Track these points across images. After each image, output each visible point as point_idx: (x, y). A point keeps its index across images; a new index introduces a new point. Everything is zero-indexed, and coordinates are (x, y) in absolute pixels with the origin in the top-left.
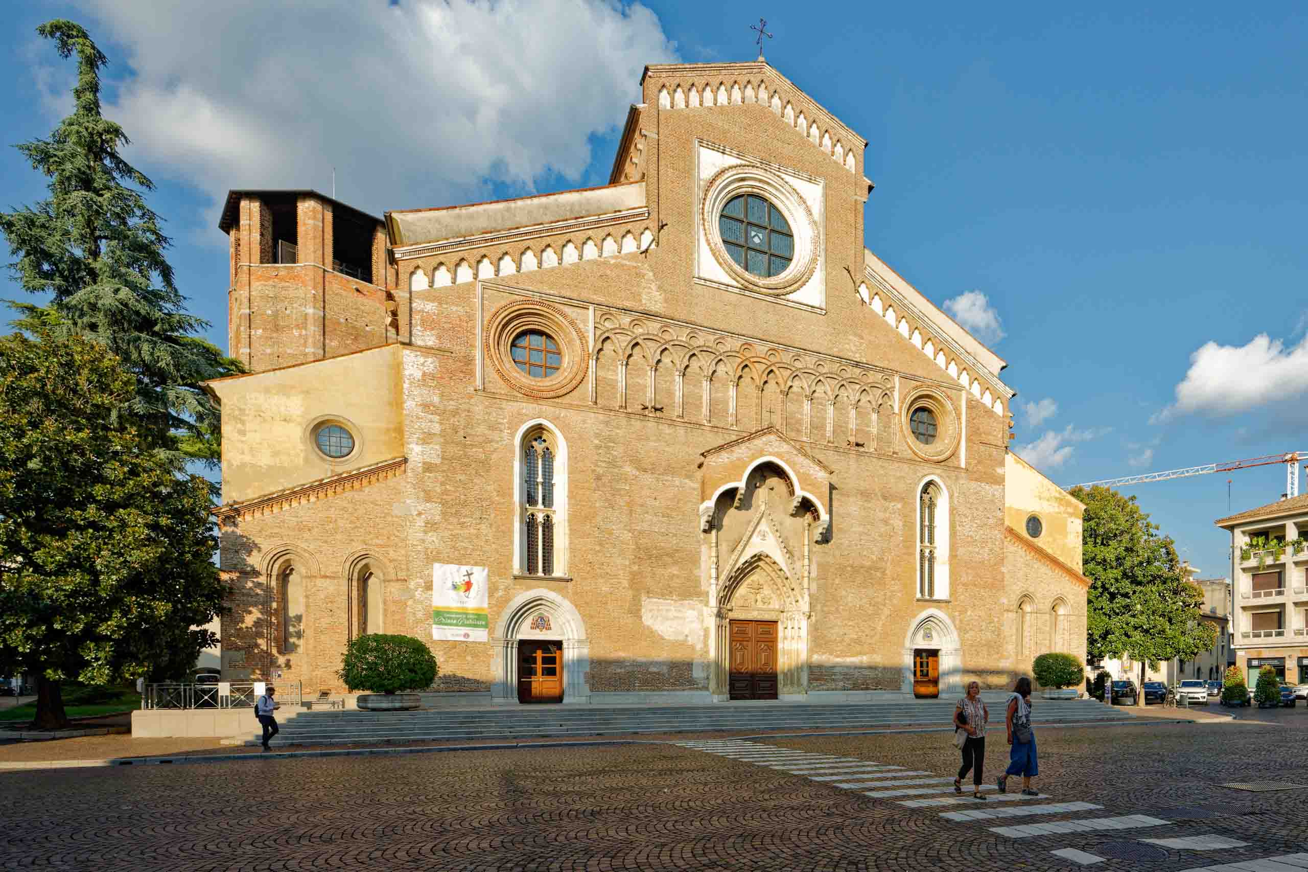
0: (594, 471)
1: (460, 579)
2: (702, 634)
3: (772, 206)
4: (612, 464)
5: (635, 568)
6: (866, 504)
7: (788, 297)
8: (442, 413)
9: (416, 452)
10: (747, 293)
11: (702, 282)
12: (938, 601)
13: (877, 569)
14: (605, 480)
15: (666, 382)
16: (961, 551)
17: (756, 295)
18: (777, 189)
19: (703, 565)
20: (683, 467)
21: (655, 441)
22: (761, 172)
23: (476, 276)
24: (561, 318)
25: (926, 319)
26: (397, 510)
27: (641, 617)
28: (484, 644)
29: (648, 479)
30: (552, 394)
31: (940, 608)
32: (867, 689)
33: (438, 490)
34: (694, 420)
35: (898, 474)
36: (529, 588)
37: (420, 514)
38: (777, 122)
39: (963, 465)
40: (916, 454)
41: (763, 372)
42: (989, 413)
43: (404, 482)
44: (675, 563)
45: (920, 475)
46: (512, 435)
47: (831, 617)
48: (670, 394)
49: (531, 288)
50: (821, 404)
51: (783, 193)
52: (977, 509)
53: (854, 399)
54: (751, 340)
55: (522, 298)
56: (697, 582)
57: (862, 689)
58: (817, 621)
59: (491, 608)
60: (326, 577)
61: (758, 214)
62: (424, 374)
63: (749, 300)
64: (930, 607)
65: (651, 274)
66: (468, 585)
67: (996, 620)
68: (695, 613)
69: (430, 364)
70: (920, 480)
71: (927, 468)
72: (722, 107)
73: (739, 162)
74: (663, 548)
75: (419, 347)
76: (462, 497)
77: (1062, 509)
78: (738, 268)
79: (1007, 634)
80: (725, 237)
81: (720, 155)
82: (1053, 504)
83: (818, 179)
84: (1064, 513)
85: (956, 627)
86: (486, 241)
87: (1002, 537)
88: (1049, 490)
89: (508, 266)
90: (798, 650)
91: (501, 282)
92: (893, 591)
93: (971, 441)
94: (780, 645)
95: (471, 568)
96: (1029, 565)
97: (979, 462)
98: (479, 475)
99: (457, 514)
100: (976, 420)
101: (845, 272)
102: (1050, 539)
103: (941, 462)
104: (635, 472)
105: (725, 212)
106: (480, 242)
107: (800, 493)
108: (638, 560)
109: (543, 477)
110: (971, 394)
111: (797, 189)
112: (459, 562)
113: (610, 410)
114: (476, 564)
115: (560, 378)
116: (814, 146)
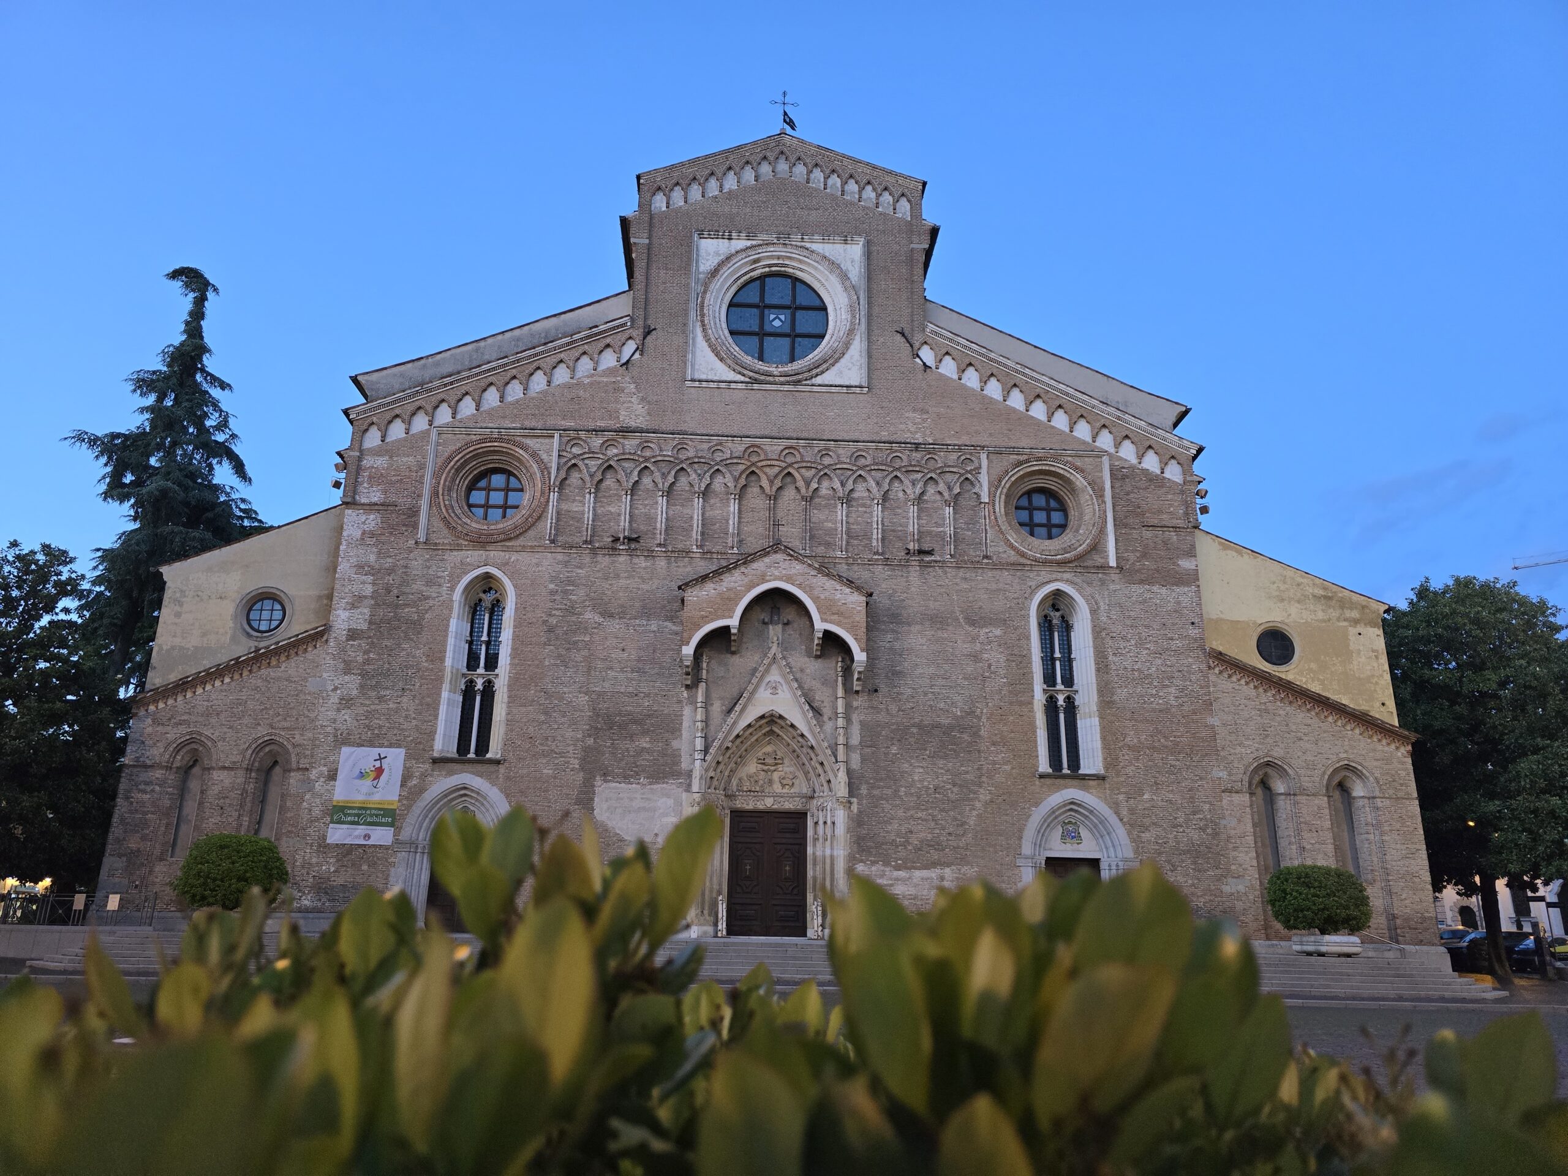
0: (545, 622)
1: (370, 765)
3: (796, 280)
4: (570, 610)
5: (590, 741)
6: (940, 634)
7: (814, 381)
8: (375, 572)
9: (342, 619)
10: (756, 386)
11: (697, 384)
12: (1085, 777)
14: (559, 631)
15: (646, 505)
16: (1121, 694)
17: (768, 387)
18: (800, 261)
19: (685, 734)
20: (664, 606)
21: (627, 578)
22: (780, 248)
23: (431, 423)
24: (521, 452)
25: (1027, 371)
26: (312, 685)
27: (593, 810)
28: (387, 848)
29: (614, 626)
30: (502, 537)
31: (1085, 789)
33: (360, 659)
34: (680, 546)
35: (994, 586)
36: (451, 773)
37: (336, 689)
38: (803, 190)
39: (1113, 563)
40: (1023, 555)
41: (776, 477)
42: (1157, 481)
43: (324, 655)
44: (645, 732)
45: (1033, 584)
46: (452, 589)
47: (887, 806)
48: (651, 519)
49: (490, 425)
50: (864, 505)
51: (809, 264)
52: (1147, 627)
53: (913, 492)
54: (758, 441)
55: (479, 437)
56: (676, 757)
58: (860, 812)
59: (399, 801)
60: (224, 768)
61: (778, 293)
62: (364, 533)
63: (759, 395)
65: (632, 386)
66: (379, 771)
67: (1206, 807)
68: (669, 800)
69: (372, 521)
70: (1033, 592)
71: (1044, 574)
72: (730, 192)
73: (749, 243)
74: (629, 714)
75: (363, 504)
76: (386, 666)
77: (1334, 614)
78: (748, 360)
79: (1233, 832)
80: (734, 327)
81: (726, 241)
82: (1312, 607)
83: (856, 238)
84: (1338, 620)
85: (1121, 820)
86: (445, 385)
87: (1204, 666)
88: (1298, 585)
89: (467, 407)
90: (832, 857)
91: (457, 424)
92: (994, 763)
93: (1126, 526)
94: (810, 850)
95: (383, 751)
96: (1267, 711)
97: (1144, 555)
98: (407, 638)
99: (374, 688)
100: (1132, 495)
101: (899, 337)
102: (1313, 666)
103: (1069, 562)
104: (598, 619)
105: (735, 301)
106: (438, 388)
107: (820, 626)
108: (594, 731)
109: (489, 635)
110: (1121, 459)
111: (827, 254)
112: (371, 744)
113: (571, 547)
114: (391, 746)
115: (515, 518)
116: (852, 204)
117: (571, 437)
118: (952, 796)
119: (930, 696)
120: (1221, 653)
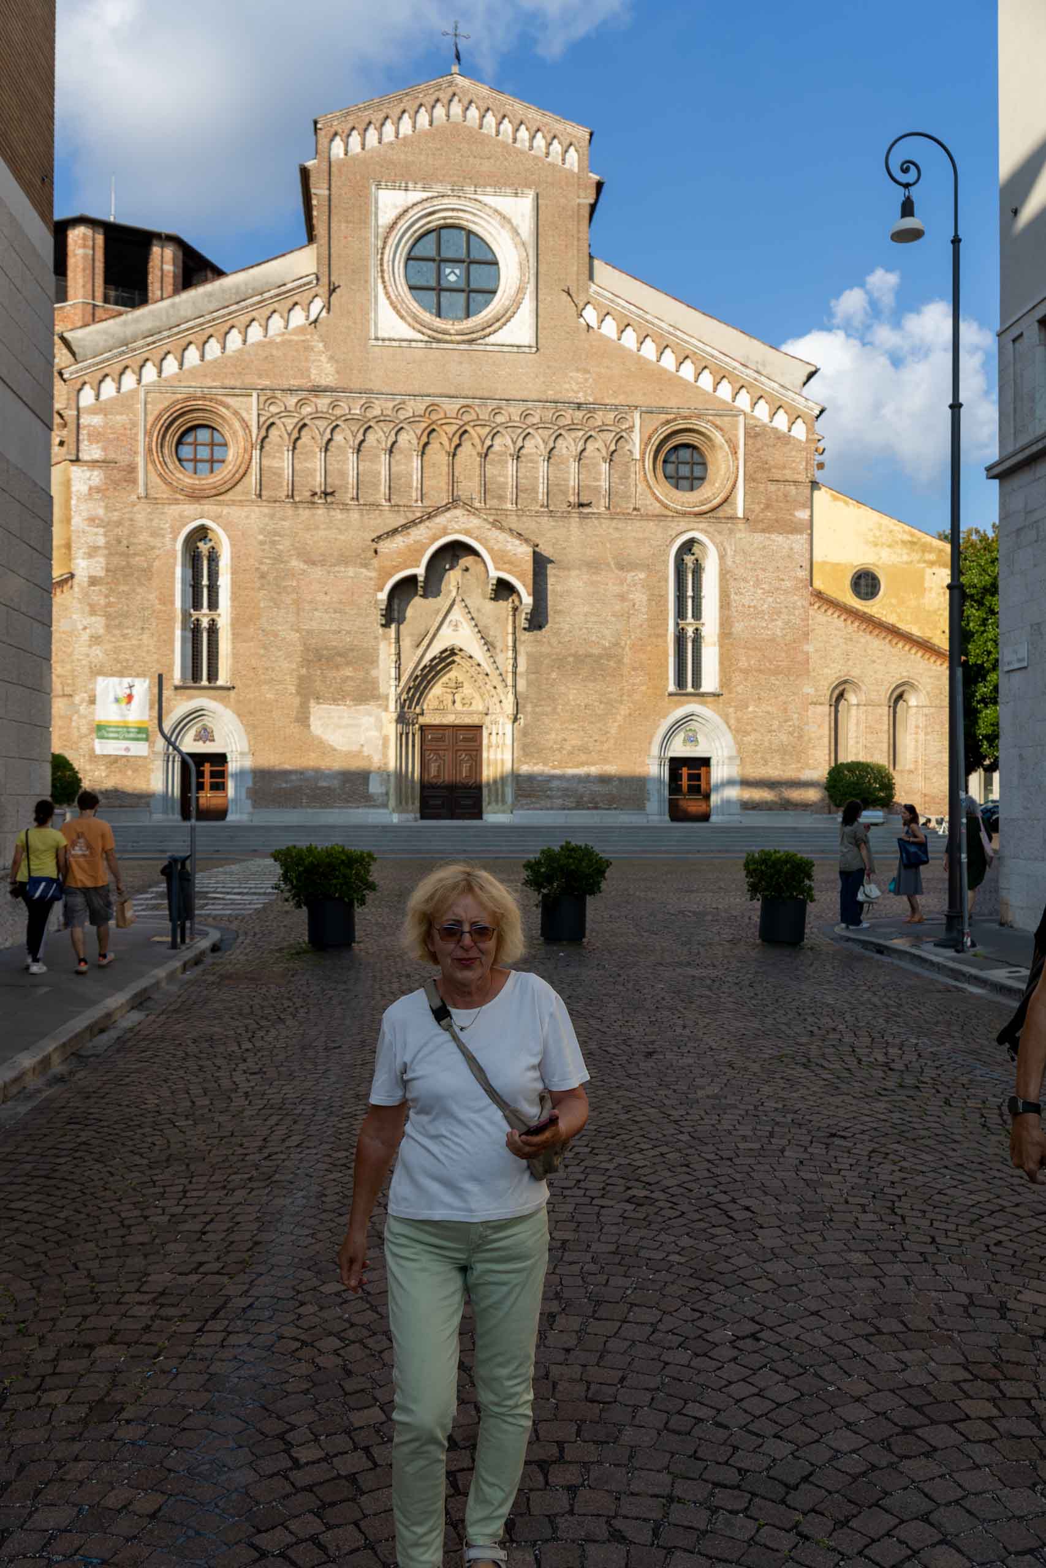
0: (257, 569)
1: (122, 692)
2: (381, 742)
3: (470, 233)
4: (279, 559)
6: (595, 578)
7: (487, 340)
8: (105, 524)
9: (82, 567)
10: (434, 345)
11: (380, 343)
12: (703, 695)
13: (609, 657)
14: (271, 577)
15: (338, 462)
16: (738, 627)
17: (447, 345)
18: (475, 215)
19: (381, 664)
20: (359, 555)
21: (325, 530)
22: (454, 200)
23: (139, 381)
24: (224, 410)
25: (678, 333)
26: (64, 625)
27: (310, 727)
28: (145, 758)
29: (317, 572)
30: (214, 492)
31: (703, 703)
32: (596, 808)
33: (102, 602)
34: (371, 500)
35: (641, 535)
36: (191, 698)
37: (85, 629)
38: (475, 137)
39: (740, 514)
40: (666, 507)
41: (454, 435)
42: (784, 439)
43: (71, 598)
44: (348, 664)
45: (674, 533)
46: (174, 539)
47: (547, 721)
48: (343, 474)
49: (193, 384)
50: (531, 461)
51: (481, 217)
52: (764, 570)
53: (575, 450)
54: (437, 400)
55: (184, 396)
56: (374, 684)
57: (589, 808)
58: (526, 725)
59: (150, 721)
61: (454, 247)
62: (90, 488)
63: (437, 353)
64: (689, 702)
65: (321, 345)
66: (130, 697)
67: (796, 716)
68: (372, 720)
69: (96, 477)
70: (673, 540)
71: (683, 524)
72: (405, 138)
73: (425, 195)
74: (335, 647)
75: (87, 462)
76: (125, 608)
77: (916, 556)
78: (427, 317)
79: (813, 735)
80: (413, 282)
81: (403, 192)
82: (899, 551)
83: (526, 191)
84: (919, 562)
85: (730, 727)
86: (148, 345)
87: (806, 604)
88: (891, 532)
89: (171, 365)
90: (502, 760)
91: (163, 383)
92: (634, 684)
93: (754, 480)
94: (485, 755)
96: (851, 640)
97: (768, 507)
98: (141, 584)
99: (120, 626)
100: (762, 452)
101: (564, 295)
102: (894, 601)
103: (706, 513)
104: (303, 566)
105: (412, 254)
106: (143, 347)
107: (494, 574)
108: (306, 663)
109: (209, 579)
110: (754, 418)
111: (499, 208)
112: (121, 674)
113: (275, 501)
114: (138, 676)
115: (223, 473)
116: (522, 152)
117: (269, 396)
118: (599, 712)
119: (584, 630)
120: (820, 593)
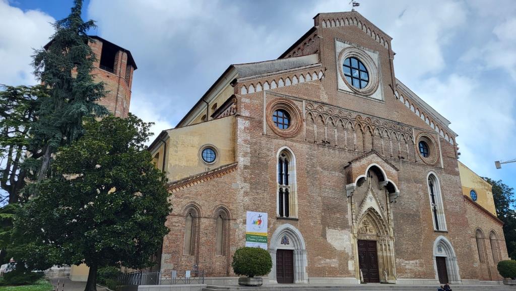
0: (306, 169)
3: (363, 64)
4: (313, 166)
5: (323, 214)
7: (370, 96)
8: (249, 143)
9: (242, 161)
10: (356, 95)
11: (341, 91)
12: (444, 232)
13: (416, 215)
14: (310, 173)
15: (330, 131)
16: (448, 207)
17: (360, 96)
19: (349, 213)
20: (339, 168)
21: (328, 156)
23: (263, 89)
24: (293, 106)
26: (234, 186)
27: (327, 239)
29: (326, 173)
30: (288, 136)
31: (444, 236)
33: (249, 177)
34: (341, 147)
35: (419, 171)
36: (283, 223)
37: (242, 188)
39: (443, 167)
40: (424, 162)
41: (365, 127)
43: (237, 174)
44: (338, 212)
45: (427, 171)
46: (276, 153)
47: (402, 240)
48: (333, 136)
49: (282, 94)
54: (360, 114)
55: (279, 97)
56: (347, 221)
58: (396, 241)
61: (355, 64)
62: (245, 128)
63: (357, 98)
65: (323, 88)
68: (347, 237)
69: (247, 123)
70: (427, 173)
71: (429, 168)
74: (333, 205)
75: (244, 117)
76: (258, 181)
77: (483, 187)
81: (343, 43)
82: (479, 185)
83: (377, 52)
84: (484, 189)
85: (452, 245)
86: (268, 76)
87: (463, 200)
89: (274, 85)
90: (389, 256)
92: (424, 227)
93: (444, 156)
94: (379, 254)
95: (261, 214)
97: (448, 165)
98: (264, 171)
99: (255, 188)
100: (444, 147)
101: (390, 87)
103: (434, 166)
105: (344, 64)
106: (265, 76)
107: (387, 180)
108: (324, 210)
110: (440, 135)
111: (369, 55)
112: (256, 210)
113: (311, 143)
114: (262, 212)
115: (291, 129)
117: (308, 103)
118: (416, 237)
